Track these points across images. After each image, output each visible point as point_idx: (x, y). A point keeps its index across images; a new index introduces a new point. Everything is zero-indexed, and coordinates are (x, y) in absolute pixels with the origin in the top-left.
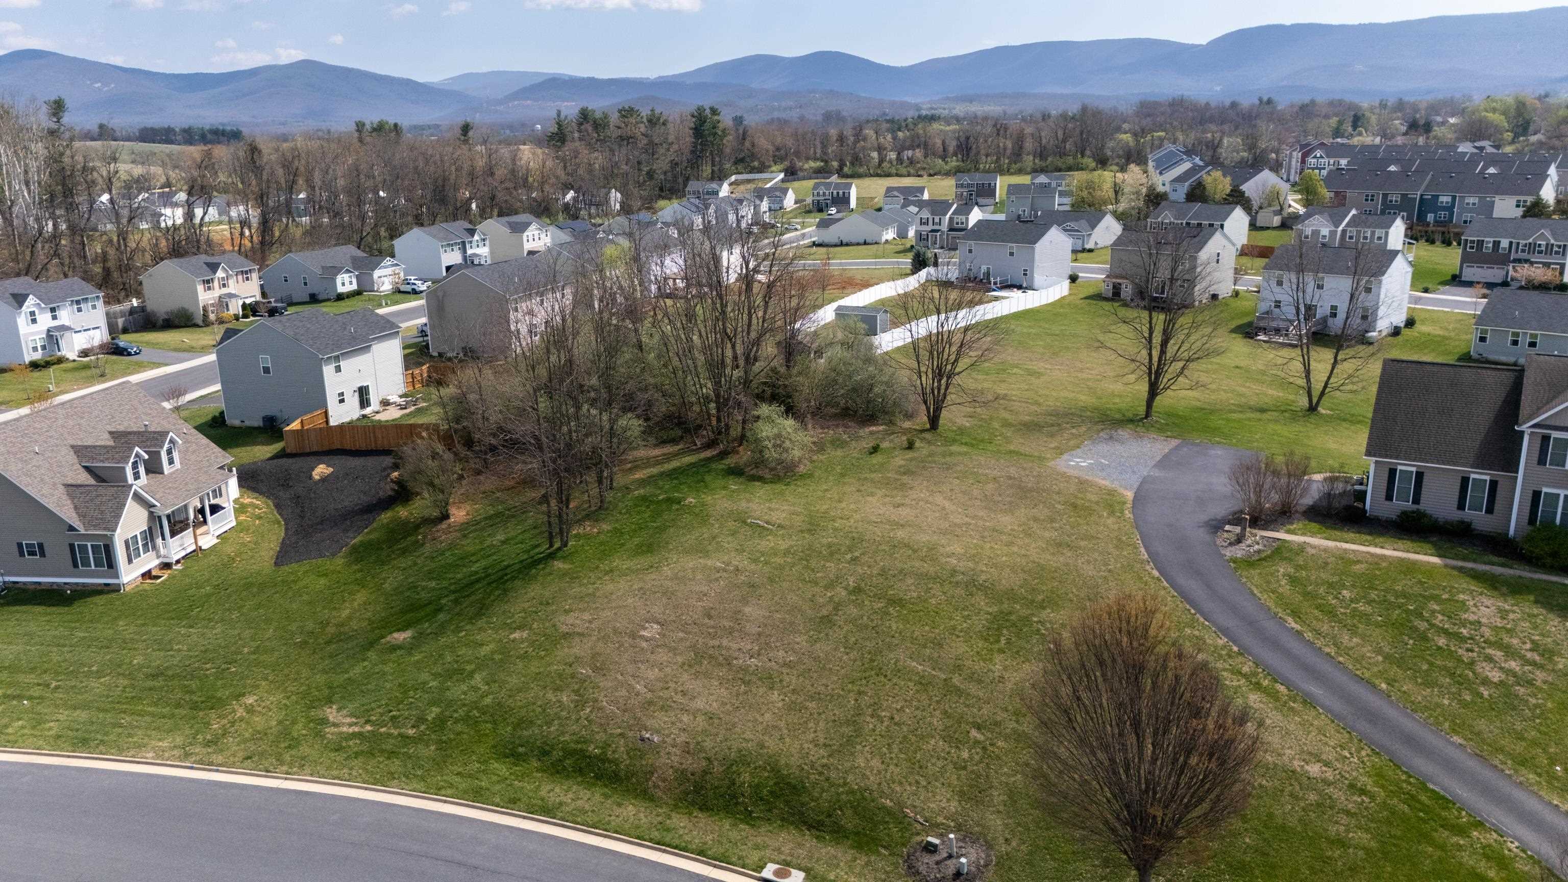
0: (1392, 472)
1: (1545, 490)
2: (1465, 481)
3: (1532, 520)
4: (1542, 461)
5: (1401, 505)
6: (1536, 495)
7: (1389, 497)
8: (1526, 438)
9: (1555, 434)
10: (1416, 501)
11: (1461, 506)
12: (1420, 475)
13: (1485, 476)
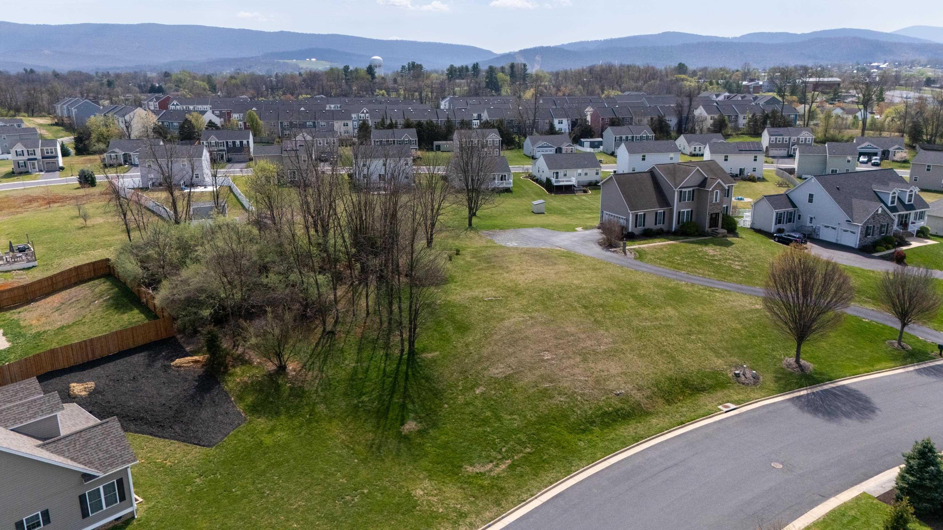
0: (637, 216)
1: (682, 210)
2: (657, 213)
3: (679, 223)
4: (680, 201)
5: (640, 228)
6: (679, 212)
7: (636, 226)
8: (676, 193)
9: (684, 190)
10: (644, 226)
11: (656, 224)
12: (644, 215)
13: (661, 211)
